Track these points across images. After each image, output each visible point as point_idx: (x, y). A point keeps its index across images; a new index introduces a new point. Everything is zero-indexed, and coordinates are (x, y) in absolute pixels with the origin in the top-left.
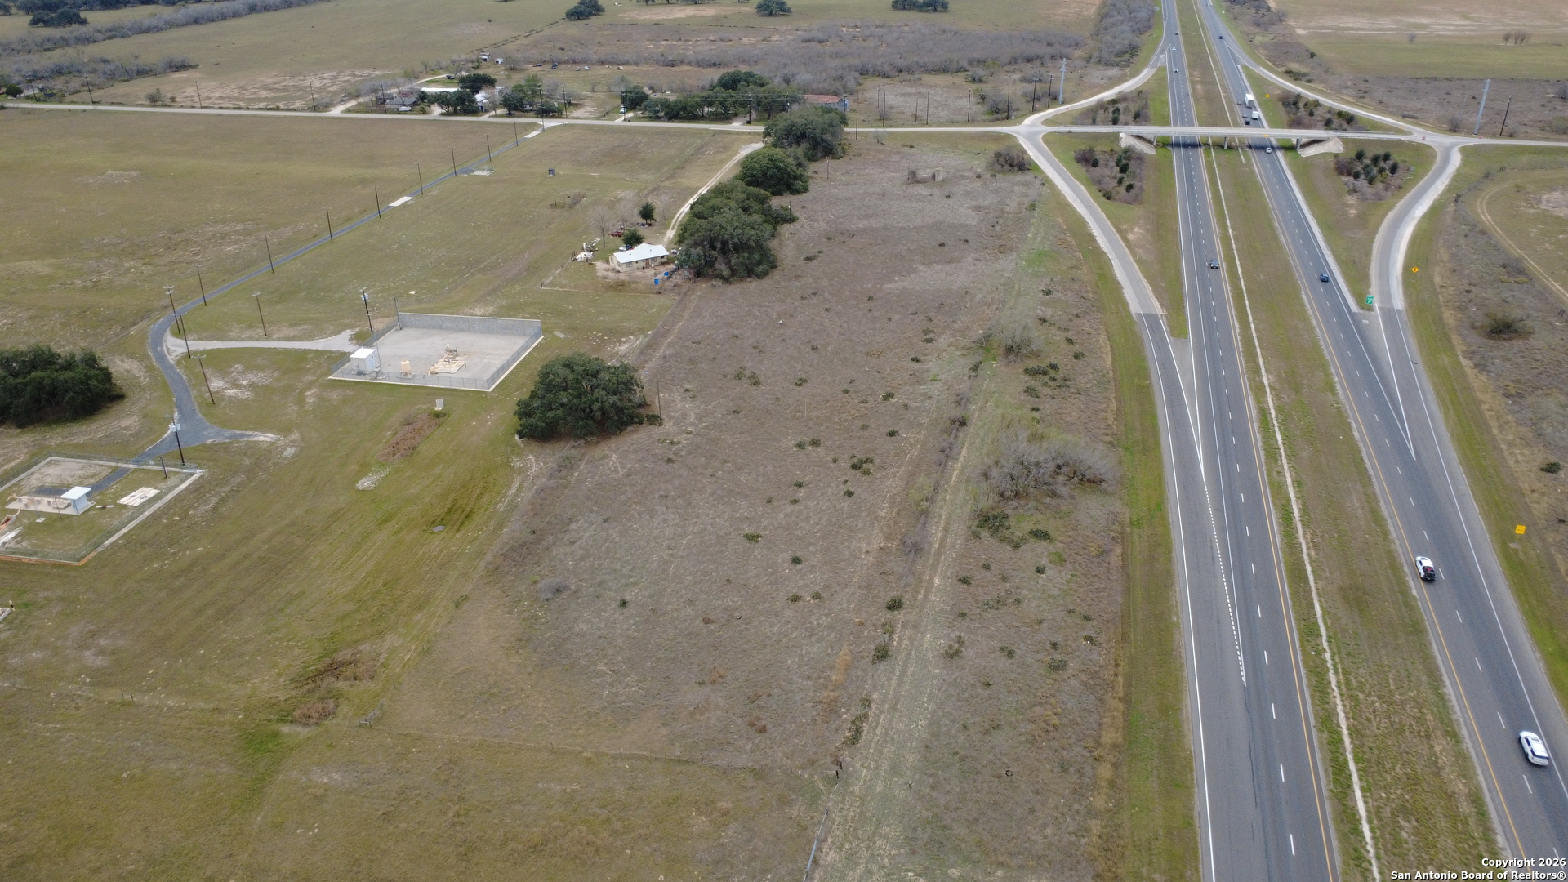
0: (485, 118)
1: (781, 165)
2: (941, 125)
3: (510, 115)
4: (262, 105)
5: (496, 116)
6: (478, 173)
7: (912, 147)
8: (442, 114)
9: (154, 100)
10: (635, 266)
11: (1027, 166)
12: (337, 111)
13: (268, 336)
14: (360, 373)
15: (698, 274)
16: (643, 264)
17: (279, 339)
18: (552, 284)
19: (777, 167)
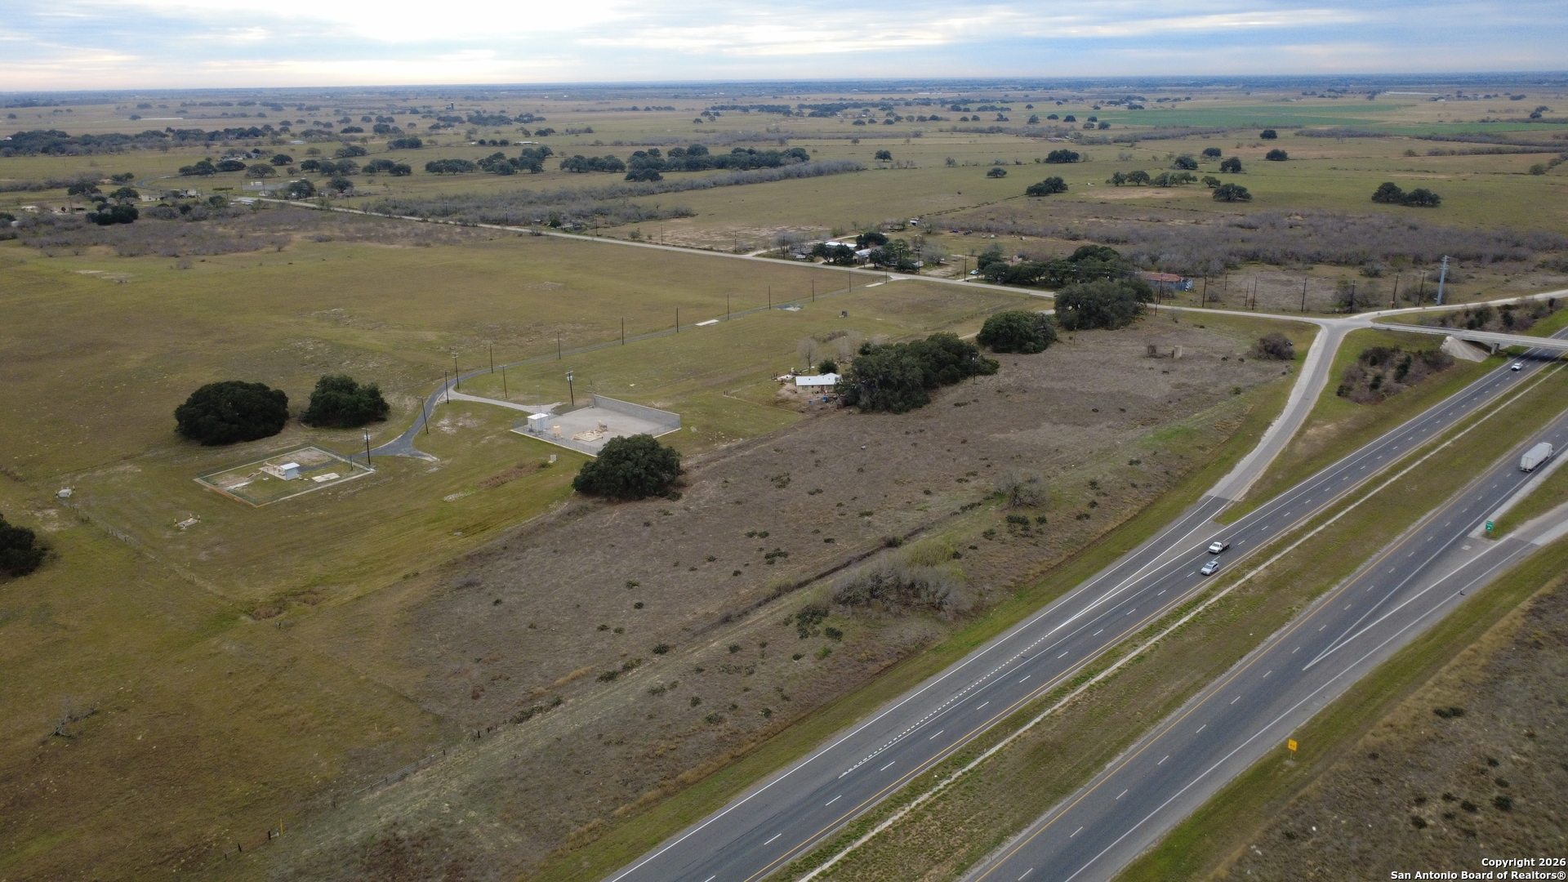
0: (855, 269)
1: (1015, 325)
2: (1269, 311)
3: (876, 268)
4: (707, 246)
5: (865, 268)
6: (791, 309)
7: (1202, 327)
8: (824, 264)
9: (635, 237)
10: (810, 389)
11: (1293, 356)
12: (750, 256)
13: (506, 399)
14: (531, 431)
15: (847, 404)
16: (819, 389)
17: (515, 402)
18: (733, 395)
19: (1011, 328)
